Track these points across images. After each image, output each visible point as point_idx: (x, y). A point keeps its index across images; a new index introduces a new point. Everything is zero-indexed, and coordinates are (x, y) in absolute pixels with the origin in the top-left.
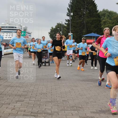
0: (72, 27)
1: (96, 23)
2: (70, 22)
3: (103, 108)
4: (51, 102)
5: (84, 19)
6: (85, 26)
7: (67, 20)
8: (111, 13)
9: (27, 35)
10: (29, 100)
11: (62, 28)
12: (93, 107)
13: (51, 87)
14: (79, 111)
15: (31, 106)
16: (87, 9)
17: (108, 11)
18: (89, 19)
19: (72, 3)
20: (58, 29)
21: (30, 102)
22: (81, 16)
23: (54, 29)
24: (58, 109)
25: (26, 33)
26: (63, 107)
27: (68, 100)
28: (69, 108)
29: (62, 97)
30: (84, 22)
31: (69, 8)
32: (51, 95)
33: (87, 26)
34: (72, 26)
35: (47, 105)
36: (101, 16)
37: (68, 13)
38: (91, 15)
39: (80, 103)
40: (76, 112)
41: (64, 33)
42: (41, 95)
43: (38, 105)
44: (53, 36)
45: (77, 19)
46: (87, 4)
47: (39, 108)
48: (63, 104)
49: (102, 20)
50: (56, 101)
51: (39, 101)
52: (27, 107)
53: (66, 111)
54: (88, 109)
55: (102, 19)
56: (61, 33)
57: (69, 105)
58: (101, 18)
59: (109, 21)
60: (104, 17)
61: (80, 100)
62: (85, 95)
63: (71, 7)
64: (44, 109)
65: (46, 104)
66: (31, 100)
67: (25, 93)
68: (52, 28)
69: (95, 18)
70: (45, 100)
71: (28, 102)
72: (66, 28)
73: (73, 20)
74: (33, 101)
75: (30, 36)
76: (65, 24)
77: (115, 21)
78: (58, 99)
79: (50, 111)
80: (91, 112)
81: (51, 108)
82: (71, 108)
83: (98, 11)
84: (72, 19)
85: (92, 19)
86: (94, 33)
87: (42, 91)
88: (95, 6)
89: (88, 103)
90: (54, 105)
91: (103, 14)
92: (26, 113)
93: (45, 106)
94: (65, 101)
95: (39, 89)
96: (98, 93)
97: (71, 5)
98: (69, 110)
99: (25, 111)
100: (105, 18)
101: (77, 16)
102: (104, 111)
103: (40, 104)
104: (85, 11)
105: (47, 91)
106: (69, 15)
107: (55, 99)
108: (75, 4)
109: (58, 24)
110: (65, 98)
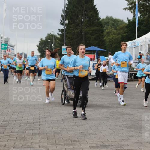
0: (67, 39)
1: (97, 33)
2: (64, 33)
3: (105, 141)
4: (39, 134)
5: (82, 28)
6: (84, 37)
7: (60, 29)
8: (117, 21)
9: (9, 49)
10: (11, 131)
11: (54, 40)
12: (93, 141)
13: (40, 115)
14: (75, 145)
15: (13, 140)
16: (85, 15)
17: (113, 18)
18: (88, 28)
19: (66, 8)
20: (49, 40)
21: (12, 134)
22: (78, 25)
23: (44, 40)
24: (48, 143)
25: (8, 45)
26: (55, 141)
27: (60, 131)
28: (62, 142)
29: (53, 128)
30: (82, 32)
31: (63, 14)
32: (40, 126)
33: (86, 37)
34: (67, 37)
35: (34, 138)
36: (104, 25)
37: (62, 20)
38: (92, 23)
39: (76, 136)
40: (71, 147)
41: (56, 46)
42: (27, 125)
43: (23, 138)
44: (43, 49)
45: (73, 28)
46: (86, 9)
47: (24, 142)
48: (54, 137)
49: (105, 30)
50: (46, 133)
51: (23, 133)
52: (8, 141)
53: (58, 146)
54: (86, 143)
55: (105, 28)
56: (52, 47)
57: (62, 138)
58: (103, 28)
59: (113, 32)
60: (107, 26)
61: (76, 131)
62: (83, 126)
63: (66, 13)
64: (30, 143)
65: (32, 137)
66: (13, 131)
67: (5, 122)
68: (41, 40)
69: (95, 28)
70: (31, 132)
71: (9, 135)
72: (59, 40)
73: (68, 30)
74: (16, 132)
75: (13, 49)
76: (58, 34)
77: (122, 31)
78: (47, 131)
79: (38, 146)
80: (90, 147)
81: (39, 142)
82: (64, 142)
83: (100, 18)
84: (67, 28)
85: (93, 28)
86: (95, 46)
87: (28, 120)
88: (96, 12)
89: (86, 135)
90: (43, 138)
91: (107, 22)
92: (7, 148)
93: (31, 139)
94: (56, 132)
95: (24, 117)
96: (99, 123)
97: (66, 11)
98: (62, 145)
99: (5, 146)
100: (109, 27)
101: (73, 25)
102: (107, 145)
103: (25, 136)
104: (84, 19)
105: (34, 121)
106: (64, 23)
107: (44, 131)
108: (71, 9)
109: (49, 34)
110: (57, 129)
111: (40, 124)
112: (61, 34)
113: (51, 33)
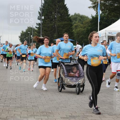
0: (43, 31)
1: (67, 27)
2: (41, 26)
3: (73, 113)
4: (21, 107)
5: (55, 22)
7: (38, 23)
8: (83, 17)
11: (33, 32)
12: (63, 112)
13: (21, 92)
14: (49, 116)
16: (58, 12)
17: (80, 15)
18: (60, 23)
19: (43, 6)
20: (29, 32)
22: (52, 20)
23: (25, 32)
24: (27, 114)
26: (33, 113)
27: (37, 105)
28: (39, 114)
30: (55, 26)
31: (40, 11)
32: (21, 101)
33: (58, 30)
35: (16, 111)
36: (72, 20)
37: (39, 16)
38: (63, 19)
39: (50, 109)
40: (46, 117)
42: (11, 100)
43: (7, 110)
45: (48, 23)
46: (59, 7)
47: (8, 114)
48: (32, 110)
49: (74, 24)
50: (26, 106)
51: (8, 106)
53: (35, 117)
54: (58, 114)
56: (31, 37)
57: (39, 111)
58: (72, 22)
59: (80, 26)
61: (50, 105)
62: (56, 101)
63: (42, 10)
64: (13, 114)
65: (15, 109)
68: (23, 32)
69: (66, 22)
70: (14, 105)
72: (37, 32)
74: (2, 106)
76: (36, 27)
77: (87, 25)
79: (20, 117)
80: (61, 117)
81: (20, 113)
82: (41, 114)
83: (70, 15)
84: (43, 23)
85: (64, 23)
87: (11, 96)
88: (66, 10)
89: (58, 108)
90: (24, 111)
91: (75, 18)
93: (14, 111)
94: (34, 106)
95: (8, 94)
96: (68, 98)
98: (38, 116)
100: (76, 22)
101: (48, 20)
102: (75, 116)
103: (9, 109)
104: (57, 15)
105: (16, 97)
106: (40, 18)
107: (24, 105)
108: (46, 8)
109: (28, 28)
110: (35, 103)
111: (21, 99)
112: (38, 27)
113: (30, 27)
